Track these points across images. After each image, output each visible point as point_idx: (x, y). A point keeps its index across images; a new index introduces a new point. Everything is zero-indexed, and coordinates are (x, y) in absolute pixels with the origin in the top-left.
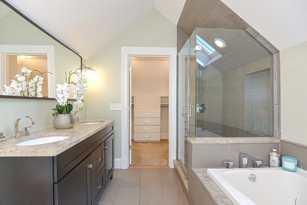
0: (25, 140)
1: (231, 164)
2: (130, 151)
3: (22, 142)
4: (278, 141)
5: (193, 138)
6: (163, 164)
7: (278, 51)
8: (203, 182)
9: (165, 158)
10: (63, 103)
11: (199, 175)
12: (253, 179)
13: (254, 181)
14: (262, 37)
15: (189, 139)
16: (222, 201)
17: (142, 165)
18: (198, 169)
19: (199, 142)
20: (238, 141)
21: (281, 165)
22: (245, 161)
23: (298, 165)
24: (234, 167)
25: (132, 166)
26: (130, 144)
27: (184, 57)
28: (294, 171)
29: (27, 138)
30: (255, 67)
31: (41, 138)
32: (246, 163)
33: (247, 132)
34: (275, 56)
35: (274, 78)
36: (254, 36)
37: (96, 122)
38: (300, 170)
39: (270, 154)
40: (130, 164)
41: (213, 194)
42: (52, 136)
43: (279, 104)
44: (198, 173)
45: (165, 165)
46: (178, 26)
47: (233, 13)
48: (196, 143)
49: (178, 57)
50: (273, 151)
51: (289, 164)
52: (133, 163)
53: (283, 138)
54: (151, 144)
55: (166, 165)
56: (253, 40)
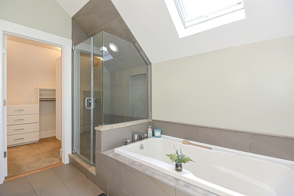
1: (128, 141)
2: (6, 159)
4: (151, 121)
5: (99, 127)
6: (54, 163)
7: (151, 64)
8: (116, 159)
9: (54, 157)
11: (110, 155)
12: (142, 148)
13: (143, 148)
14: (143, 52)
15: (96, 128)
16: (135, 165)
17: (26, 172)
18: (106, 151)
19: (107, 128)
20: (132, 124)
21: (153, 135)
22: (136, 137)
23: (161, 134)
24: (130, 143)
25: (9, 177)
27: (79, 51)
28: (160, 137)
30: (136, 71)
32: (137, 139)
33: (131, 118)
34: (149, 66)
35: (149, 81)
36: (139, 50)
38: (163, 136)
39: (148, 129)
40: (6, 176)
41: (127, 163)
43: (151, 97)
44: (108, 154)
45: (56, 163)
46: (73, 19)
47: (129, 29)
48: (105, 130)
49: (73, 50)
50: (149, 128)
51: (157, 133)
53: (153, 118)
54: (26, 146)
55: (59, 162)
56: (138, 52)
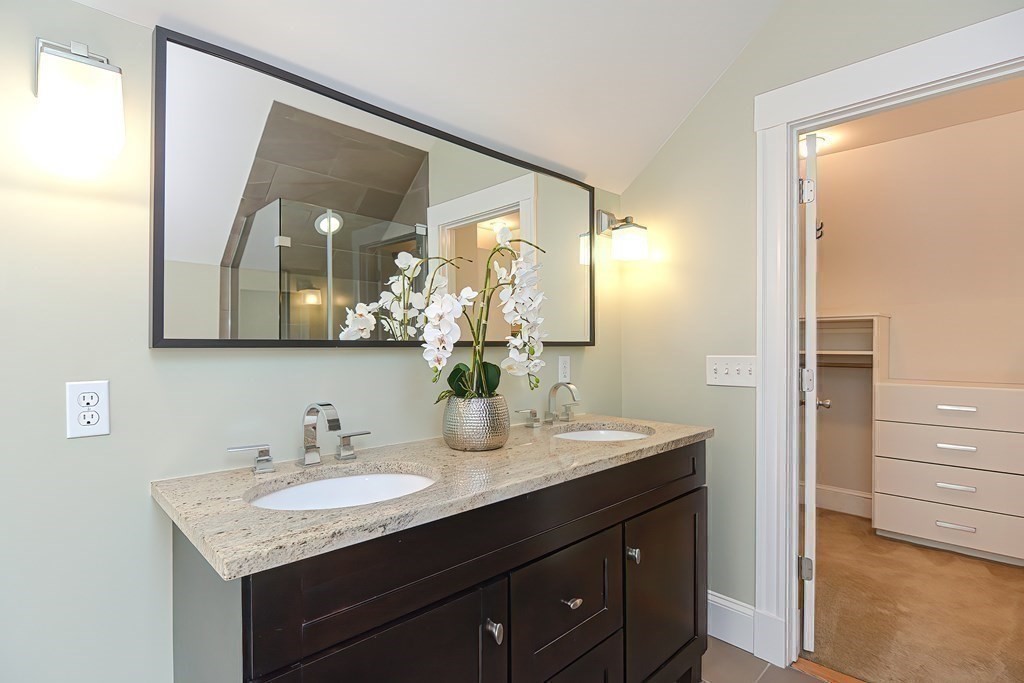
0: (327, 476)
2: (810, 587)
3: (320, 479)
10: (439, 361)
25: (818, 662)
26: (810, 552)
29: (336, 469)
31: (377, 473)
37: (632, 429)
40: (809, 646)
42: (407, 473)
52: (828, 650)
